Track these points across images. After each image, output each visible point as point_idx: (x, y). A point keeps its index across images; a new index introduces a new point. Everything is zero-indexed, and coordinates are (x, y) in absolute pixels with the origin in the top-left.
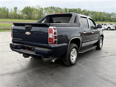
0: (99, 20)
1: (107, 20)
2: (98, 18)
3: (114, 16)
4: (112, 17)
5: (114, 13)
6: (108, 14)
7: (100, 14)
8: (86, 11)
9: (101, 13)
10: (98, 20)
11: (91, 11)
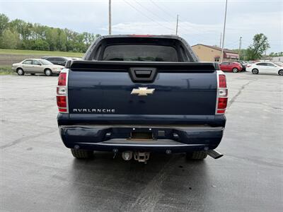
0: (57, 46)
1: (75, 49)
2: (55, 43)
3: (90, 41)
4: (85, 43)
5: (88, 32)
6: (75, 34)
7: (59, 34)
8: (22, 24)
9: (59, 31)
10: (55, 48)
11: (35, 24)
